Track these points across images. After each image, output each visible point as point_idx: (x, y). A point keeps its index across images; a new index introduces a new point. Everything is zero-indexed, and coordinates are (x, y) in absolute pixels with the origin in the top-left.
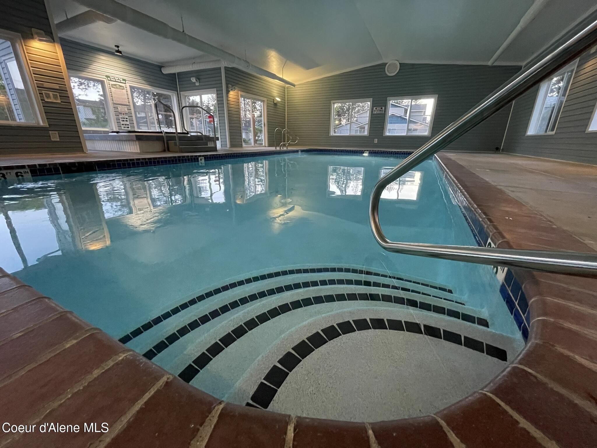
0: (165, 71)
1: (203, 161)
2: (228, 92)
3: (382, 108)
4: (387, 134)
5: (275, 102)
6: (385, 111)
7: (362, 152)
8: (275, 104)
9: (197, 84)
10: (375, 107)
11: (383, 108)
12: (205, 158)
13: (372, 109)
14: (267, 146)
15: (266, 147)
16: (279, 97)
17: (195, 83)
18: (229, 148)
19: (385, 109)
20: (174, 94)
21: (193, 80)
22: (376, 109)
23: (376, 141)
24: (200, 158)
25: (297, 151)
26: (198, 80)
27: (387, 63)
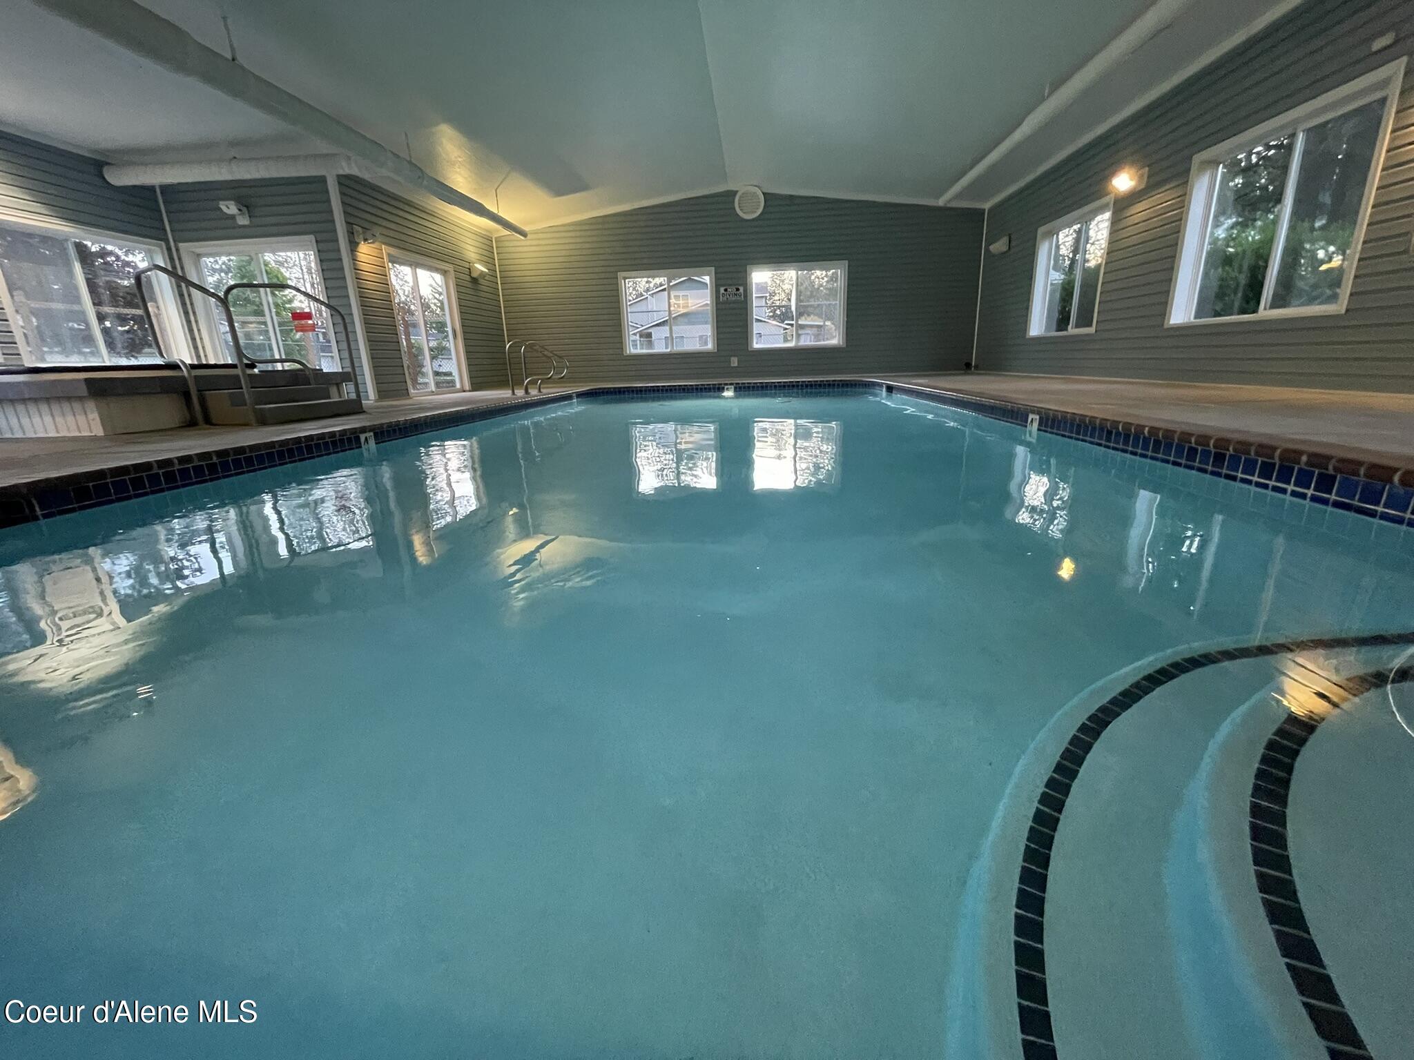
0: (121, 178)
1: (372, 442)
2: (353, 246)
3: (738, 290)
4: (757, 345)
5: (475, 275)
6: (746, 296)
7: (719, 389)
8: (475, 281)
9: (243, 221)
10: (723, 286)
11: (741, 289)
12: (376, 435)
13: (717, 292)
14: (467, 388)
15: (464, 391)
16: (480, 261)
17: (233, 217)
18: (376, 401)
19: (745, 291)
20: (157, 249)
21: (230, 208)
22: (726, 290)
23: (734, 362)
24: (362, 437)
25: (568, 397)
26: (245, 209)
27: (737, 191)
